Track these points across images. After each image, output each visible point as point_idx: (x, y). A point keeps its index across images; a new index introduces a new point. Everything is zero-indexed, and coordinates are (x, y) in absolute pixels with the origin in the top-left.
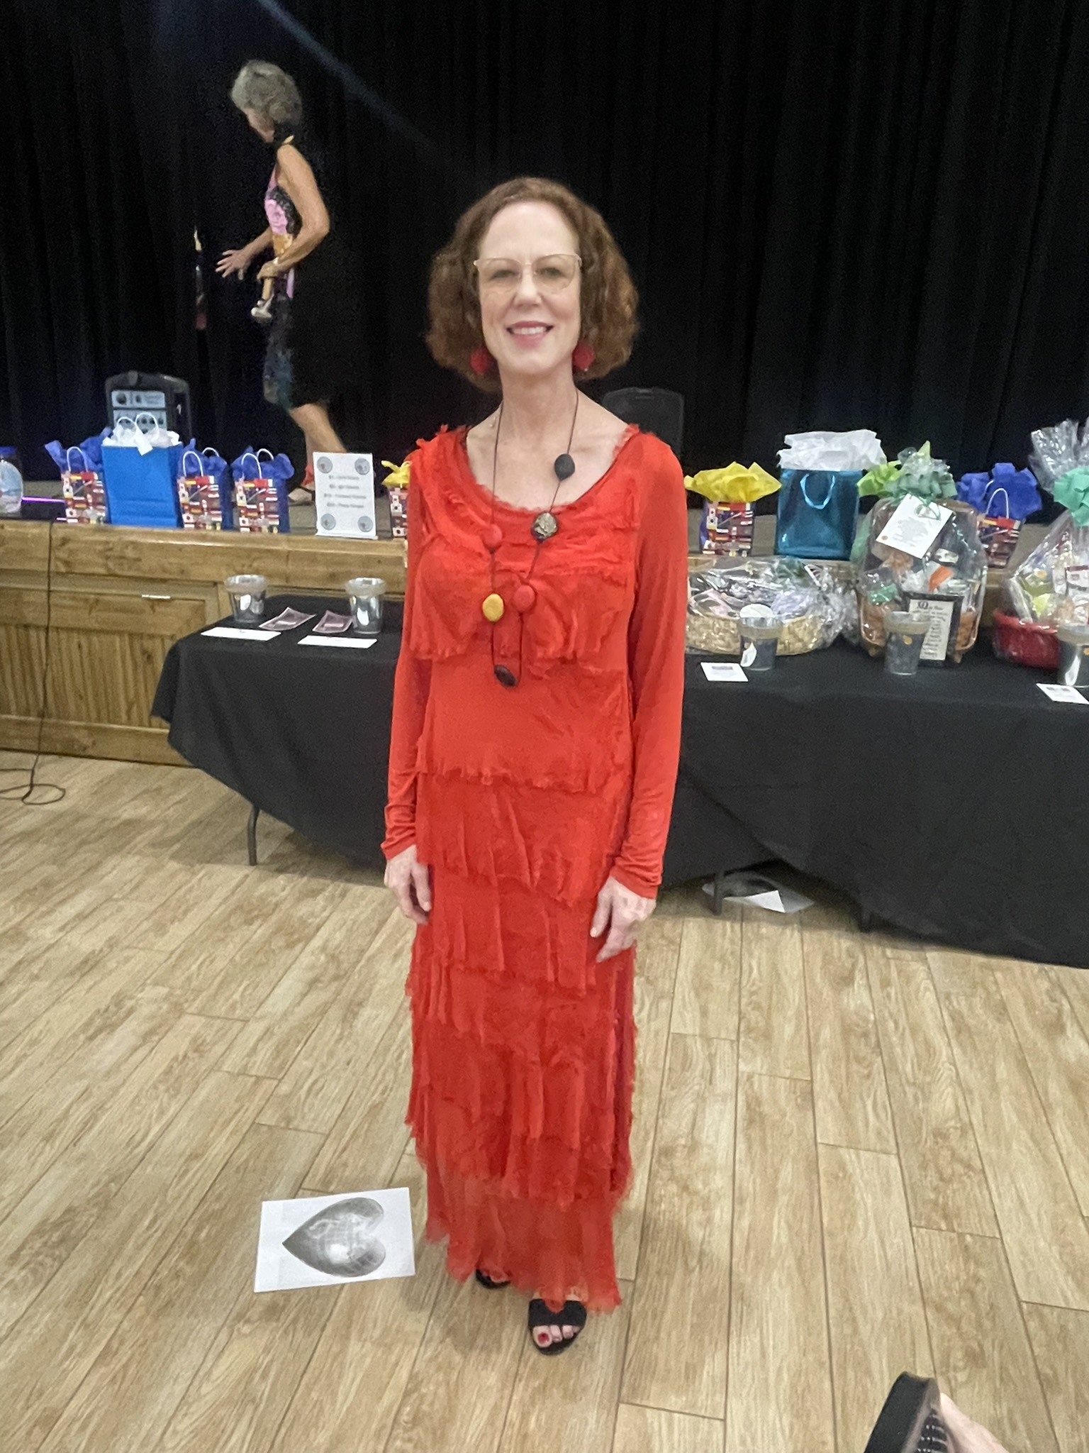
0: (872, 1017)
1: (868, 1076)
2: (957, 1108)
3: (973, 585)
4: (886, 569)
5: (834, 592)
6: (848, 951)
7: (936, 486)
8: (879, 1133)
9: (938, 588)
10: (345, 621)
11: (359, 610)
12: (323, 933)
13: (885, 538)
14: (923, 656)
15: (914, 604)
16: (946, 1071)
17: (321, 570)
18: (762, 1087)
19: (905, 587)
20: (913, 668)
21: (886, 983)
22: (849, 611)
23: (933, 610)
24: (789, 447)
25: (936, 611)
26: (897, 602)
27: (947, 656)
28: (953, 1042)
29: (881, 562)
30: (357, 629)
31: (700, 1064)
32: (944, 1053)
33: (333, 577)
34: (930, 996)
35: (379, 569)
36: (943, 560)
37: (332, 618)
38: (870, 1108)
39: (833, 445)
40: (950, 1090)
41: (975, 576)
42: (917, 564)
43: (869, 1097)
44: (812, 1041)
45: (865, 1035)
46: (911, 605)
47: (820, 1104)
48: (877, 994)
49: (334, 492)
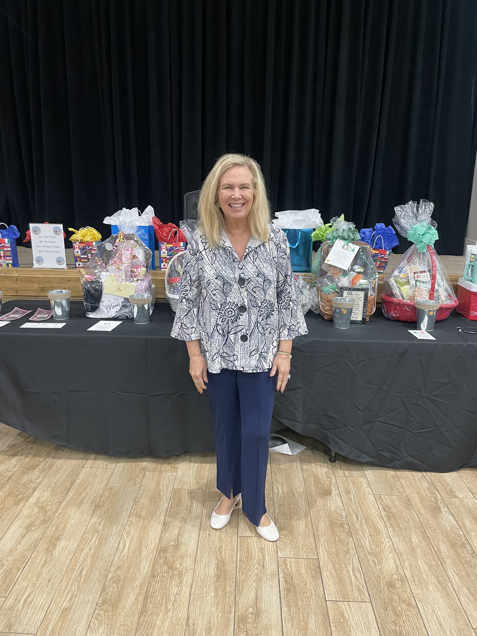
0: (344, 514)
1: (347, 552)
2: (397, 567)
3: (372, 282)
4: (330, 276)
5: (305, 288)
6: (326, 474)
7: (351, 235)
8: (359, 589)
9: (356, 285)
10: (49, 313)
11: (56, 307)
12: (36, 494)
13: (328, 261)
14: (352, 319)
15: (345, 293)
16: (387, 545)
17: (36, 286)
18: (292, 566)
19: (340, 285)
20: (347, 326)
21: (348, 492)
22: (313, 297)
23: (355, 296)
24: (278, 218)
25: (356, 296)
26: (337, 292)
27: (363, 318)
28: (388, 524)
29: (327, 273)
30: (55, 318)
31: (257, 555)
32: (384, 533)
33: (43, 289)
34: (371, 497)
35: (68, 284)
36: (357, 270)
37: (42, 312)
38: (351, 572)
39: (298, 217)
40: (391, 555)
41: (372, 278)
42: (345, 273)
43: (349, 564)
44: (315, 532)
45: (342, 525)
46: (344, 294)
47: (324, 574)
48: (345, 499)
49: (42, 244)
